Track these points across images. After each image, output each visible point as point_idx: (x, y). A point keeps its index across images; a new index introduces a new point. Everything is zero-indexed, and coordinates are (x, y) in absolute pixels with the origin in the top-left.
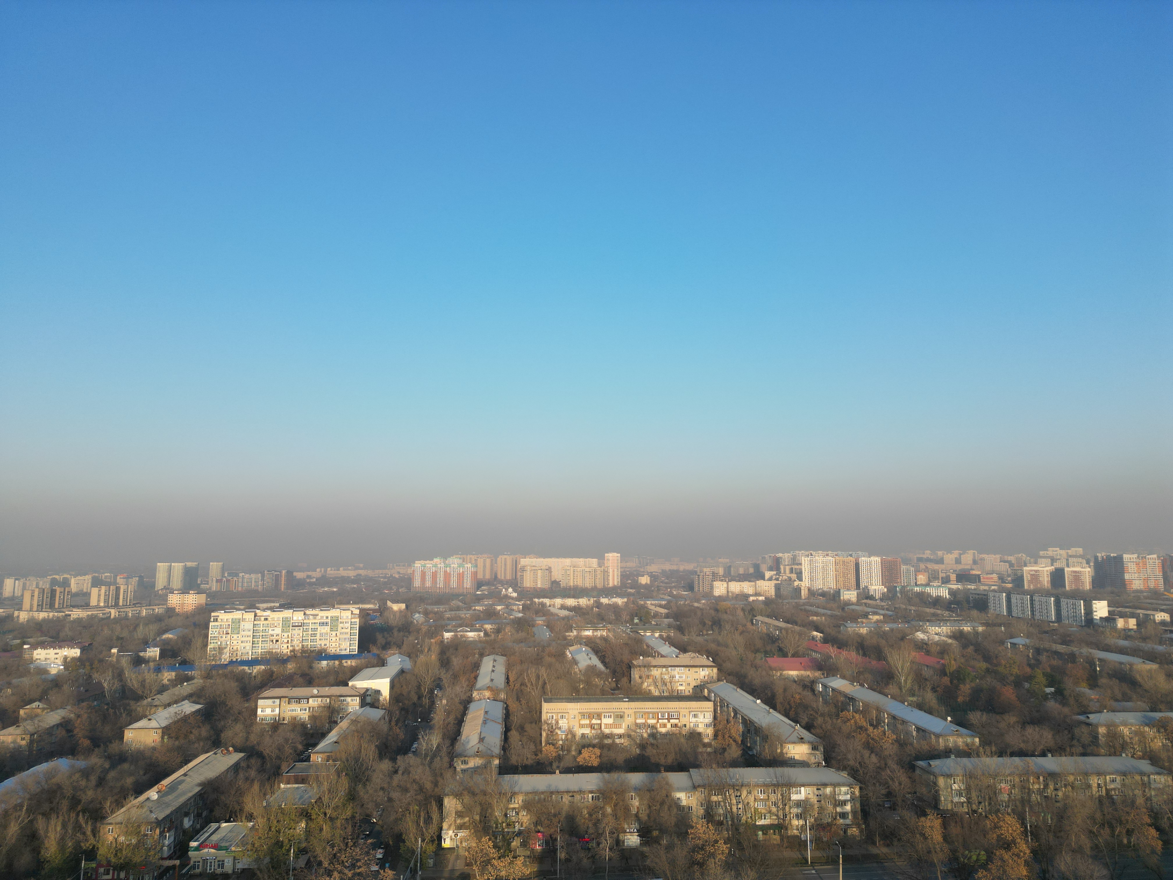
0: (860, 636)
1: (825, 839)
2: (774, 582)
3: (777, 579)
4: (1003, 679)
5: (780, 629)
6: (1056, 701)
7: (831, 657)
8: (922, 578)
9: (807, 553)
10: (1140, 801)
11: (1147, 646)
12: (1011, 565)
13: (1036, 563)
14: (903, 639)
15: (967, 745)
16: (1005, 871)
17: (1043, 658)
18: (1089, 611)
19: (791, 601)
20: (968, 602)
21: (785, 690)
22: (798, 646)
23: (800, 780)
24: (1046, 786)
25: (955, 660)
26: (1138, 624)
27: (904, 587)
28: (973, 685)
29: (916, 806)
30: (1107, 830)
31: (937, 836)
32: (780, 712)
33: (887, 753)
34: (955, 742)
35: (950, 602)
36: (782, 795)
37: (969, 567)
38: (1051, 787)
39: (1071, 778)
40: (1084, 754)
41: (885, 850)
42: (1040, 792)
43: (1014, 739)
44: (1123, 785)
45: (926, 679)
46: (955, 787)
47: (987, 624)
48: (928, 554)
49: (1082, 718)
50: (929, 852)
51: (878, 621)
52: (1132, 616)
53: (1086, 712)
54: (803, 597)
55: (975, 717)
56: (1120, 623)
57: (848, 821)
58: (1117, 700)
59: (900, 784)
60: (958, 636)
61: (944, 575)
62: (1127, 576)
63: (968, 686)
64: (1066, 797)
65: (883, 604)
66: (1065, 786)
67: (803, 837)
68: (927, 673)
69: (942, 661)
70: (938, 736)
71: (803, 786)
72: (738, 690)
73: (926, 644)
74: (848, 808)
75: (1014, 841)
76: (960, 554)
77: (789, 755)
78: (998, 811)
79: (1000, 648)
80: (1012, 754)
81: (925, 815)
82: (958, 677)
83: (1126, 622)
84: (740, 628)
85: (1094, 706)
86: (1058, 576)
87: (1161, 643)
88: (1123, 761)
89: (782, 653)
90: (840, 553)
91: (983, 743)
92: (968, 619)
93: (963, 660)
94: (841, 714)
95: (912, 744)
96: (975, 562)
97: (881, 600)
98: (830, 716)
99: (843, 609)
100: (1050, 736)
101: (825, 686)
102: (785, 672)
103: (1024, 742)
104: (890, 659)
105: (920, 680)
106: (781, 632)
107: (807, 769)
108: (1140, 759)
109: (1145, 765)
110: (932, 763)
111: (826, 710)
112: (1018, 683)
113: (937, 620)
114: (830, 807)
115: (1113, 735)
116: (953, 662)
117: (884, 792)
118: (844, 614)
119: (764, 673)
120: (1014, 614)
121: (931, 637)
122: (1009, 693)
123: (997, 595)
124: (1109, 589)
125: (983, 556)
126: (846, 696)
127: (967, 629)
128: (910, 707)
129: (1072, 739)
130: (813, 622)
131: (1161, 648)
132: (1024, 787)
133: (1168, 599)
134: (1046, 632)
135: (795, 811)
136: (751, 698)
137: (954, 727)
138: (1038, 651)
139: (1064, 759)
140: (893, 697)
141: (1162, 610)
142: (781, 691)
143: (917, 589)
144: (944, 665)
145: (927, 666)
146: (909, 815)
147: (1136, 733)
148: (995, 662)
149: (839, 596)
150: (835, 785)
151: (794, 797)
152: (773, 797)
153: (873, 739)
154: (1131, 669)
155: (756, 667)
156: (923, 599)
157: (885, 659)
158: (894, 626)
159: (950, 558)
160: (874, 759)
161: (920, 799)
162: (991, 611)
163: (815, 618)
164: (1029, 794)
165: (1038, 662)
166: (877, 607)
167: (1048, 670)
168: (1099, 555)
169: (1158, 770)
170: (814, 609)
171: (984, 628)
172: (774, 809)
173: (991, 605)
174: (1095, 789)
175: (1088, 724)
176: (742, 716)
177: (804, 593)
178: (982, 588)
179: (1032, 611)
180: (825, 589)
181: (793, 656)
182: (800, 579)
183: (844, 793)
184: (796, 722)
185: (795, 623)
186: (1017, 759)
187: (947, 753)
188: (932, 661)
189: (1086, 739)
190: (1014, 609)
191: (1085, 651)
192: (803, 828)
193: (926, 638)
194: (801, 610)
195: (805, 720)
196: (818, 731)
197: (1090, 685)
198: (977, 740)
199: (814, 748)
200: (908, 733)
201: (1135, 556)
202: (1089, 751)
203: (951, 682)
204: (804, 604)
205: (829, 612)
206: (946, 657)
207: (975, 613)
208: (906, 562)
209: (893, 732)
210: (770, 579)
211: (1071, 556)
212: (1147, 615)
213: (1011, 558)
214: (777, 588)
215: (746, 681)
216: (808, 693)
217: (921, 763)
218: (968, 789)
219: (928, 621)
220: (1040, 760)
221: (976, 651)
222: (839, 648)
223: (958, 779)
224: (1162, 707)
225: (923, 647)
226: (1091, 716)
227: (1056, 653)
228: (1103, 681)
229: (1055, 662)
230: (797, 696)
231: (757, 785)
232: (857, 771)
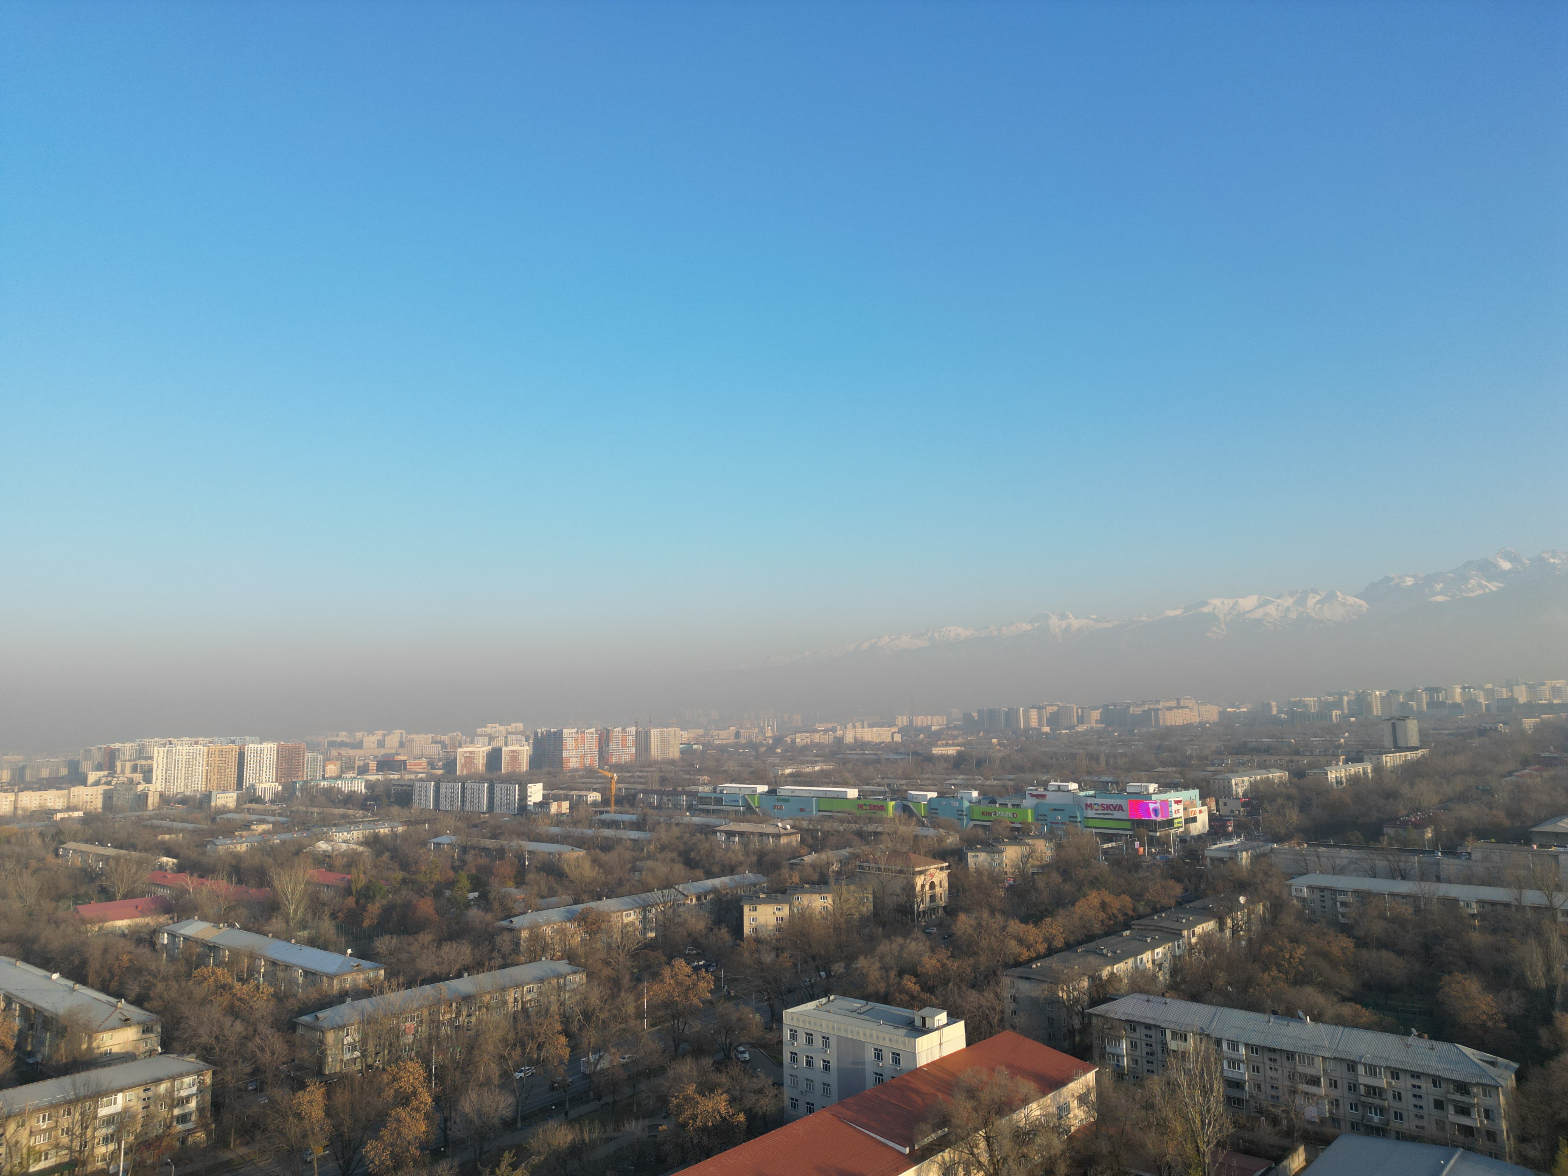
0: (237, 856)
1: (149, 1162)
2: (101, 789)
3: (108, 783)
4: (420, 890)
5: (106, 859)
6: (479, 907)
7: (187, 891)
8: (332, 769)
9: (163, 741)
10: (554, 1008)
11: (577, 831)
12: (444, 746)
13: (472, 742)
14: (297, 853)
15: (369, 981)
16: (399, 1134)
17: (469, 857)
18: (524, 796)
19: (129, 814)
20: (388, 796)
21: (105, 951)
22: (135, 882)
23: (116, 1084)
24: (458, 1014)
25: (365, 873)
26: (571, 808)
27: (306, 782)
28: (384, 902)
29: (293, 1079)
30: (519, 1050)
31: (317, 1112)
32: (93, 987)
33: (258, 1015)
34: (354, 980)
35: (366, 798)
36: (82, 1114)
37: (394, 751)
38: (464, 1013)
39: (487, 998)
40: (503, 966)
41: (242, 1150)
42: (451, 1022)
43: (427, 964)
44: (540, 994)
45: (324, 904)
46: (349, 1039)
47: (408, 823)
48: (343, 736)
49: (505, 923)
50: (305, 1136)
51: (265, 832)
52: (566, 798)
53: (509, 916)
54: (150, 807)
55: (383, 944)
56: (554, 808)
57: (189, 1125)
58: (542, 897)
59: (273, 1053)
60: (373, 842)
61: (362, 763)
62: (565, 754)
63: (377, 905)
64: (479, 1021)
65: (274, 807)
66: (480, 1008)
67: (112, 1169)
68: (326, 895)
69: (348, 877)
70: (331, 977)
71: (121, 1090)
72: (19, 964)
73: (329, 856)
74: (193, 1104)
75: (414, 1093)
76: (384, 735)
77: (103, 1050)
78: (399, 1058)
79: (421, 852)
80: (424, 982)
81: (302, 1086)
82: (366, 894)
83: (560, 806)
84: (33, 864)
85: (518, 907)
86: (494, 757)
87: (590, 827)
88: (545, 966)
89: (107, 895)
90: (216, 739)
91: (389, 976)
92: (386, 818)
93: (374, 872)
94: (195, 973)
95: (295, 996)
96: (401, 745)
97: (273, 802)
98: (177, 977)
99: (213, 820)
100: (468, 952)
101: (173, 936)
102: (108, 924)
103: (438, 964)
104: (276, 883)
105: (316, 905)
106: (107, 864)
107: (131, 1064)
108: (559, 960)
109: (563, 966)
110: (320, 1015)
111: (172, 970)
112: (437, 893)
113: (347, 822)
114: (163, 1112)
115: (536, 937)
116: (362, 876)
117: (248, 1070)
118: (215, 827)
119: (70, 930)
120: (442, 807)
121: (336, 847)
122: (426, 906)
123: (424, 784)
124: (546, 769)
125: (412, 736)
126: (205, 944)
127: (384, 830)
128: (298, 946)
129: (493, 950)
130: (163, 842)
131: (589, 832)
132: (434, 1023)
133: (600, 777)
134: (475, 826)
135: (102, 1132)
136: (41, 972)
137: (355, 961)
138: (464, 849)
139: (481, 976)
140: (276, 936)
141: (595, 790)
142: (98, 953)
143: (324, 784)
144: (350, 881)
145: (328, 886)
146: (279, 1094)
147: (558, 931)
148: (414, 869)
149: (210, 801)
150: (173, 1078)
151: (104, 1112)
152: (65, 1122)
153: (240, 999)
154: (559, 860)
155: (56, 923)
156: (332, 797)
157: (270, 884)
158: (287, 836)
159: (370, 741)
160: (239, 1026)
161: (299, 1068)
162: (416, 805)
163: (167, 837)
164: (438, 1028)
165: (464, 862)
166: (265, 812)
167: (474, 871)
168: (539, 731)
169: (574, 968)
170: (167, 823)
171: (405, 828)
172: (65, 1140)
173: (416, 798)
174: (511, 1005)
175: (511, 930)
176: (21, 1006)
177: (152, 801)
178: (408, 776)
179: (463, 802)
180: (188, 793)
181: (125, 897)
182: (148, 780)
183: (187, 1086)
184: (118, 996)
185: (134, 847)
186: (428, 987)
187: (341, 997)
188: (335, 878)
189: (507, 948)
190: (442, 800)
191: (516, 843)
192: (114, 1155)
193: (330, 848)
194: (145, 826)
195: (134, 989)
196: (155, 1003)
197: (516, 883)
198: (382, 972)
199: (147, 1030)
200: (292, 981)
201: (575, 730)
202: (509, 961)
203: (357, 902)
204: (151, 818)
205: (190, 826)
206: (354, 870)
207: (395, 810)
208: (312, 747)
209: (271, 985)
210: (97, 783)
211: (510, 733)
212: (580, 796)
213: (445, 738)
214: (108, 797)
215: (36, 947)
216: (145, 951)
217: (306, 1019)
218: (364, 1040)
219: (335, 825)
220: (455, 983)
221: (392, 858)
222: (201, 877)
223: (352, 1029)
224: (585, 897)
225: (325, 861)
226: (514, 919)
227: (485, 849)
228: (531, 876)
229: (483, 861)
230: (125, 958)
231: (38, 1110)
232: (212, 1049)
